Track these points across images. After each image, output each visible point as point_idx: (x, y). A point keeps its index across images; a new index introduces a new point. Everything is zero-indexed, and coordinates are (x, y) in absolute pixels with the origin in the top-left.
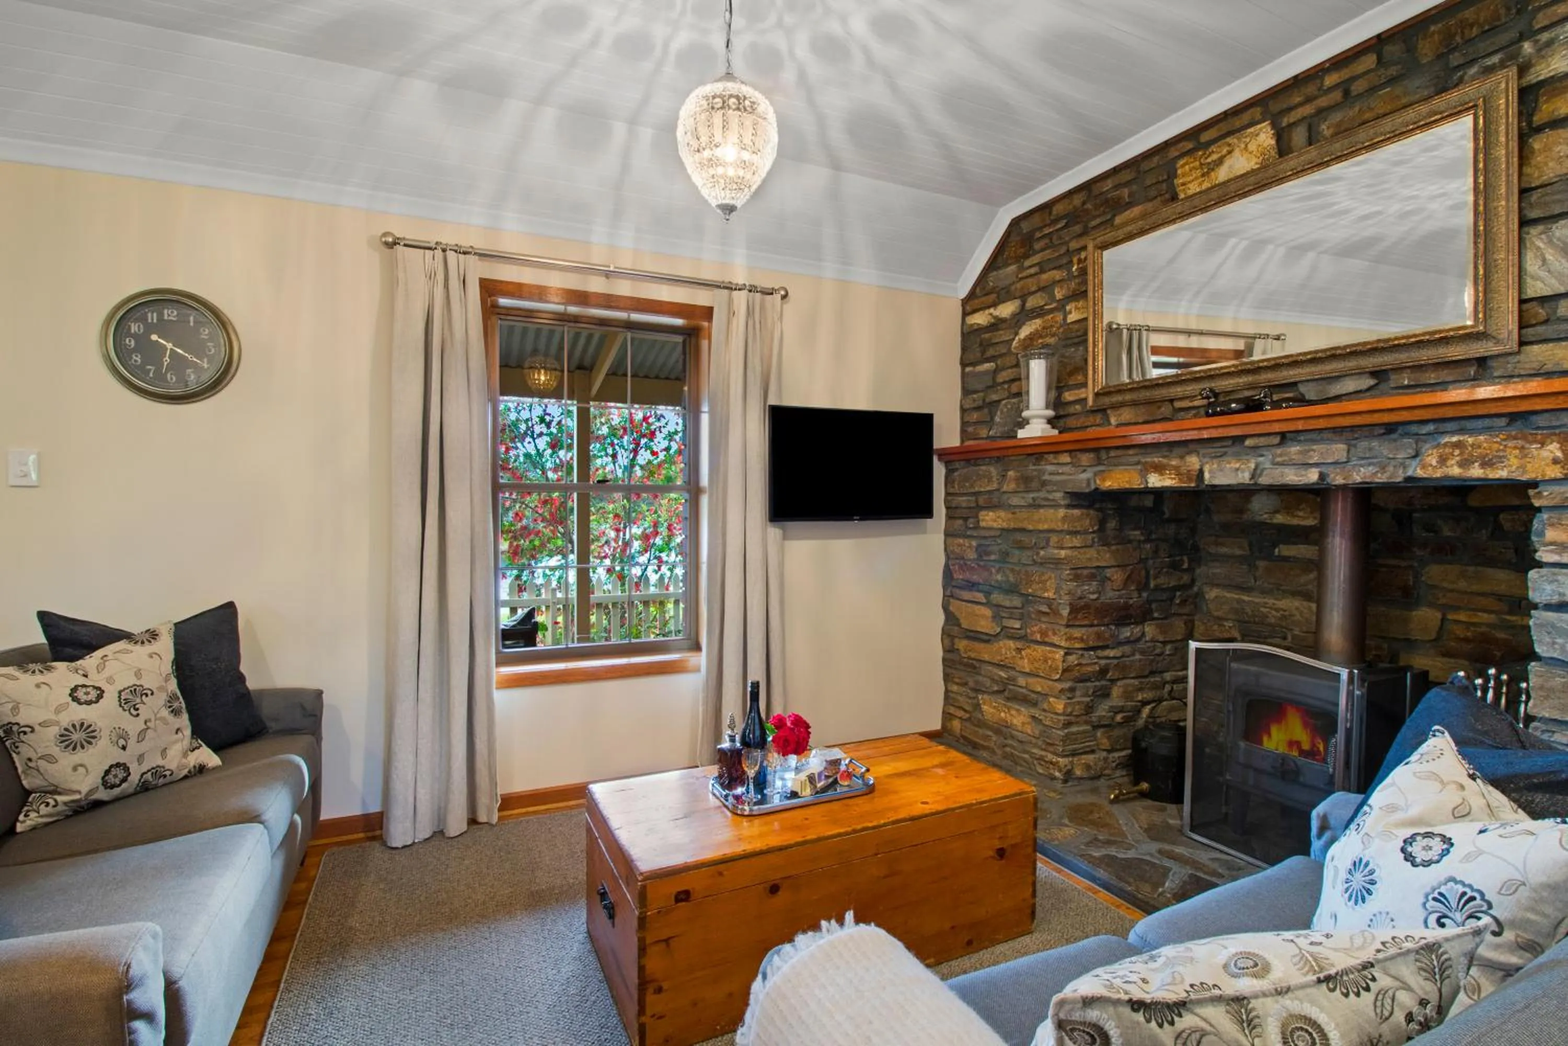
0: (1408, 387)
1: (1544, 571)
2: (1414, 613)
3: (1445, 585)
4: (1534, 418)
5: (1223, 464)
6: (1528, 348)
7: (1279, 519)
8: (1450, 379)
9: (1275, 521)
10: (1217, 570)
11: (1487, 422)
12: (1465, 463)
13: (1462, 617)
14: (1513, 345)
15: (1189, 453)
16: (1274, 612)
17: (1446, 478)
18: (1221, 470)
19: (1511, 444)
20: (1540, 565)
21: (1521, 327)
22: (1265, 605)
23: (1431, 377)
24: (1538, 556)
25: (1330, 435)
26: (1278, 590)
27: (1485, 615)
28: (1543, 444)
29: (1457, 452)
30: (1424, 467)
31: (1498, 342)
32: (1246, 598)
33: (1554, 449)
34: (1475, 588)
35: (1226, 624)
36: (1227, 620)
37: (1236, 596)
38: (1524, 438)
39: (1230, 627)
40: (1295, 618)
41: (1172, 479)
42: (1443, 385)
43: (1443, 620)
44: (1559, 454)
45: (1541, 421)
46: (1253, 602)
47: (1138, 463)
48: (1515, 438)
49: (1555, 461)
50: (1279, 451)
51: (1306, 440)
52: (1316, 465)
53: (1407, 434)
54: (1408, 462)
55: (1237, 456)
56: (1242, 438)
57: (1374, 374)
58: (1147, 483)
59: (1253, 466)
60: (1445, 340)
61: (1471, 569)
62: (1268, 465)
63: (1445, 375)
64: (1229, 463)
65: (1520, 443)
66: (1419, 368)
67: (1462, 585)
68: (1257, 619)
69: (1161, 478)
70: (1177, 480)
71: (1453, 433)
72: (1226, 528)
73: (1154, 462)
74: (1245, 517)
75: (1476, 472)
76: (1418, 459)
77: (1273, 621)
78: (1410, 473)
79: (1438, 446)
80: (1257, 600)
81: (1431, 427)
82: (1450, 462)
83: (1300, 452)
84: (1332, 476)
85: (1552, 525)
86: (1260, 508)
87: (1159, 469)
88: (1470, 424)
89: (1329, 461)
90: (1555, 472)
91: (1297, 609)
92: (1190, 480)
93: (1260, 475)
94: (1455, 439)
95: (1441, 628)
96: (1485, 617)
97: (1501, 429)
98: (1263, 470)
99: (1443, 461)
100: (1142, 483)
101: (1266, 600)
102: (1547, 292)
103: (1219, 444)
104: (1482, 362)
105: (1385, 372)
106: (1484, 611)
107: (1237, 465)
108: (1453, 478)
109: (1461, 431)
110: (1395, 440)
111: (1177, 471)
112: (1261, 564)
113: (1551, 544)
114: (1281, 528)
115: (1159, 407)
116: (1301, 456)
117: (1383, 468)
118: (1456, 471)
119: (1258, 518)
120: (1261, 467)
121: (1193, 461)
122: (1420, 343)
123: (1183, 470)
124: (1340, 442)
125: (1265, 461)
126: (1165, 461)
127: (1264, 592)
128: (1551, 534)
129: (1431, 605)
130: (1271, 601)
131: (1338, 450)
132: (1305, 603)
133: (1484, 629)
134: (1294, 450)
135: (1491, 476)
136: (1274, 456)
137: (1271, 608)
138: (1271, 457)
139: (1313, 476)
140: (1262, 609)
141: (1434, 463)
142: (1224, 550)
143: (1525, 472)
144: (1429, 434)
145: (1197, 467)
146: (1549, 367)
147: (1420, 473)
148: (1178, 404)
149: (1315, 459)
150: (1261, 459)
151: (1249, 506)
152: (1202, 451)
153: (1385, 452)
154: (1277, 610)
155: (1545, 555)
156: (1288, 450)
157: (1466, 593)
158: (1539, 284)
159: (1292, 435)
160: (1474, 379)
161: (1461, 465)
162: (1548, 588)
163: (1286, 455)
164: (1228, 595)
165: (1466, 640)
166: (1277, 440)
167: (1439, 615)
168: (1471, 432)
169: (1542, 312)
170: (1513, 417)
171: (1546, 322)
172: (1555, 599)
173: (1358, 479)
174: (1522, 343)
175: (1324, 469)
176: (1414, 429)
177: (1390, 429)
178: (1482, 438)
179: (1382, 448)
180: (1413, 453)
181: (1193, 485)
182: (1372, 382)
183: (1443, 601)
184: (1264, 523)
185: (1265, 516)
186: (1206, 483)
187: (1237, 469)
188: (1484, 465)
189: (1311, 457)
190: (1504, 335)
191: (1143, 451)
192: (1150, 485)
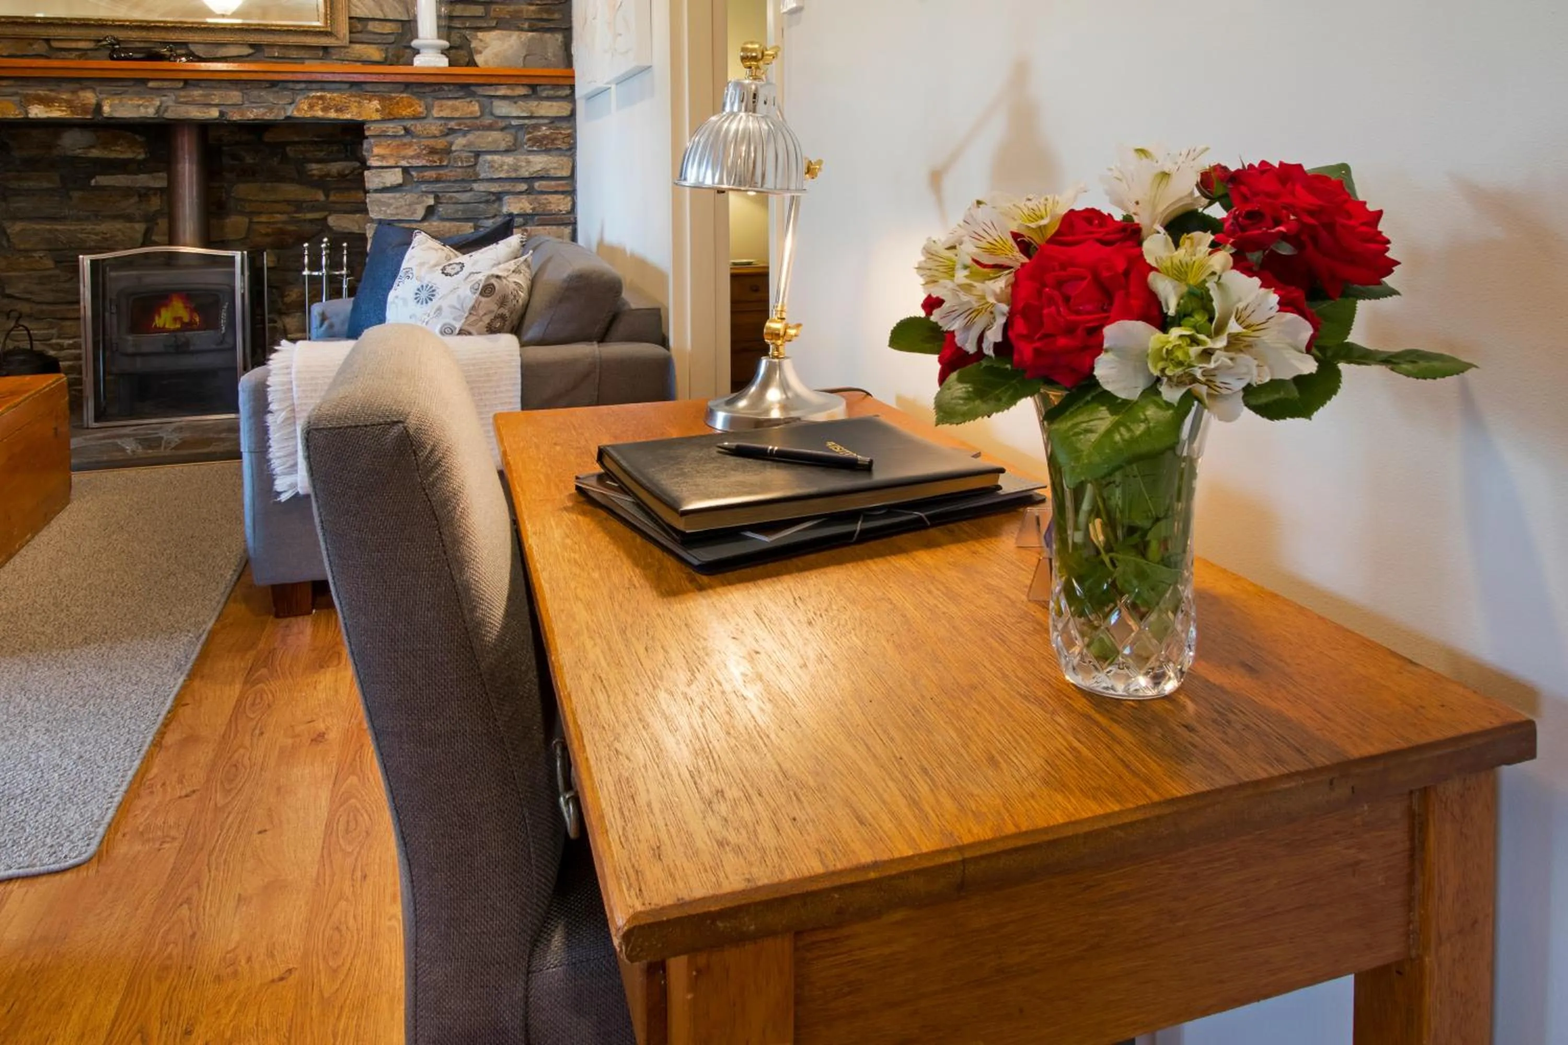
0: (278, 58)
1: (374, 171)
2: (227, 221)
3: (250, 198)
4: (364, 86)
5: (124, 101)
6: (354, 46)
7: (95, 153)
8: (307, 56)
9: (90, 155)
10: (21, 203)
11: (338, 86)
12: (325, 109)
13: (264, 219)
14: (346, 42)
15: (83, 89)
16: (94, 237)
17: (314, 118)
18: (123, 106)
19: (353, 99)
20: (369, 168)
21: (351, 32)
22: (83, 230)
23: (294, 54)
24: (368, 163)
25: (228, 85)
26: (97, 216)
27: (278, 216)
28: (370, 101)
29: (320, 102)
30: (299, 110)
31: (337, 39)
32: (59, 227)
33: (375, 104)
34: (273, 197)
35: (35, 255)
36: (35, 251)
37: (48, 227)
38: (359, 96)
39: (41, 257)
40: (117, 239)
41: (63, 111)
42: (301, 60)
43: (251, 222)
44: (379, 107)
45: (368, 87)
46: (69, 230)
47: (16, 94)
48: (355, 96)
49: (377, 110)
50: (182, 93)
51: (206, 87)
52: (216, 105)
53: (286, 89)
54: (287, 107)
55: (139, 94)
56: (144, 81)
57: (252, 46)
58: (27, 113)
59: (158, 103)
60: (306, 32)
61: (268, 184)
62: (170, 103)
63: (302, 54)
64: (131, 100)
65: (358, 99)
66: (286, 47)
67: (263, 196)
68: (73, 245)
69: (48, 109)
70: (69, 112)
71: (317, 90)
72: (31, 164)
73: (39, 95)
74: (55, 152)
75: (332, 115)
76: (293, 106)
77: (93, 244)
78: (289, 114)
79: (308, 97)
80: (72, 228)
81: (303, 86)
82: (316, 108)
83: (201, 96)
84: (231, 114)
85: (376, 146)
86: (72, 143)
87: (45, 102)
88: (327, 86)
89: (229, 103)
90: (377, 116)
91: (119, 230)
92: (87, 113)
93: (166, 111)
94: (319, 94)
95: (249, 229)
96: (279, 217)
97: (344, 90)
98: (167, 107)
99: (311, 107)
100: (20, 113)
101: (84, 227)
102: (362, 15)
103: (120, 84)
104: (325, 49)
105: (260, 45)
106: (278, 213)
107: (141, 102)
108: (318, 118)
109: (322, 90)
110: (277, 92)
111: (70, 104)
112: (76, 195)
113: (377, 156)
114: (96, 161)
115: (31, 45)
116: (202, 98)
117: (271, 110)
118: (320, 114)
119: (70, 153)
120: (164, 105)
121: (89, 97)
122: (289, 31)
123: (76, 103)
124: (236, 90)
125: (169, 100)
126: (53, 94)
127: (79, 219)
128: (376, 150)
129: (241, 213)
130: (89, 227)
131: (235, 96)
132: (128, 225)
133: (280, 225)
134: (197, 93)
135: (341, 117)
136: (177, 97)
137: (89, 233)
138: (174, 98)
139: (214, 113)
140: (80, 236)
141: (306, 108)
142: (25, 185)
143: (361, 116)
144: (301, 90)
145: (94, 101)
146: (365, 58)
147: (296, 114)
148: (55, 44)
149: (217, 101)
150: (164, 98)
151: (59, 142)
152: (98, 89)
153: (271, 100)
154: (97, 234)
155: (373, 162)
156: (192, 93)
157: (265, 202)
158: (358, 10)
159: (194, 82)
160: (321, 59)
161: (324, 110)
162: (377, 180)
163: (190, 96)
164: (37, 227)
165: (267, 235)
166: (181, 84)
167: (246, 220)
168: (330, 91)
169: (359, 26)
170: (353, 84)
171: (360, 32)
172: (381, 186)
173: (252, 117)
174: (351, 42)
175: (223, 108)
176: (291, 85)
177: (273, 84)
178: (335, 95)
179: (269, 97)
180: (290, 101)
181: (89, 117)
182: (251, 51)
183: (248, 210)
184: (76, 158)
185: (79, 151)
186: (105, 115)
187: (139, 106)
188: (337, 111)
189: (213, 100)
190: (341, 35)
191: (20, 83)
192: (30, 116)
